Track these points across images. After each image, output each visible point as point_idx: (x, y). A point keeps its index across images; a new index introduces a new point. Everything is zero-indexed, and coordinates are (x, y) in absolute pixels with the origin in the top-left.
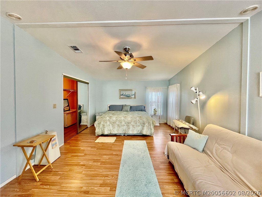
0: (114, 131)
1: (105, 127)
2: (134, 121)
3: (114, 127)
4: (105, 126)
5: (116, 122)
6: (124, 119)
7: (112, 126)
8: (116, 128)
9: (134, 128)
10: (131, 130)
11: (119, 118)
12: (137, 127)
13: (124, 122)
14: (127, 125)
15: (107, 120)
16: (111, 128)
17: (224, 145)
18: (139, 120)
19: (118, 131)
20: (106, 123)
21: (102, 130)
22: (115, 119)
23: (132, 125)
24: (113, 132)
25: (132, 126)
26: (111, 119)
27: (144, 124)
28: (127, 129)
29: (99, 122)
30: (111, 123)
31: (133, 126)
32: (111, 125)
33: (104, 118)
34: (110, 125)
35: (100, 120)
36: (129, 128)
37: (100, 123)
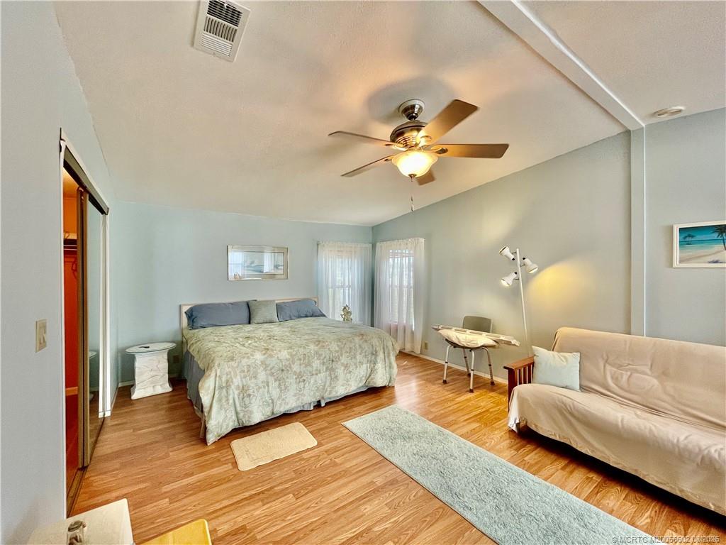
0: (283, 400)
1: (249, 395)
2: (348, 350)
3: (283, 387)
4: (250, 392)
5: (290, 367)
6: (316, 348)
7: (277, 383)
8: (293, 388)
9: (350, 372)
10: (341, 381)
11: (301, 350)
12: (356, 367)
13: (318, 359)
14: (327, 368)
15: (259, 362)
16: (275, 393)
17: (629, 364)
18: (360, 346)
19: (298, 399)
20: (255, 377)
21: (239, 409)
22: (288, 357)
23: (343, 364)
24: (281, 404)
25: (343, 368)
26: (271, 356)
27: (375, 354)
28: (328, 383)
29: (224, 379)
30: (272, 374)
31: (346, 366)
32: (271, 379)
33: (246, 360)
34: (268, 383)
35: (227, 370)
36: (336, 377)
37: (227, 381)
